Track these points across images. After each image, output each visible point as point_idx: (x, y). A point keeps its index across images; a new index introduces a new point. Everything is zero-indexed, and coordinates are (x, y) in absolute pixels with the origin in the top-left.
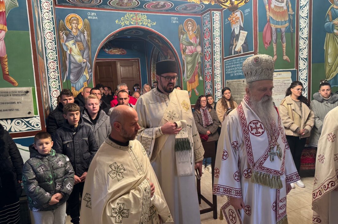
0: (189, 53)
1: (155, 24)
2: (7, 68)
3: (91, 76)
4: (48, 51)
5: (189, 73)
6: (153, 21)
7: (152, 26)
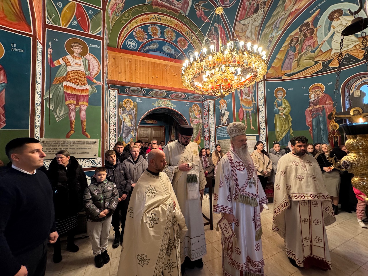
0: (195, 123)
1: (175, 106)
2: (85, 127)
3: (135, 135)
4: (111, 119)
5: (195, 135)
6: (174, 104)
7: (174, 107)
